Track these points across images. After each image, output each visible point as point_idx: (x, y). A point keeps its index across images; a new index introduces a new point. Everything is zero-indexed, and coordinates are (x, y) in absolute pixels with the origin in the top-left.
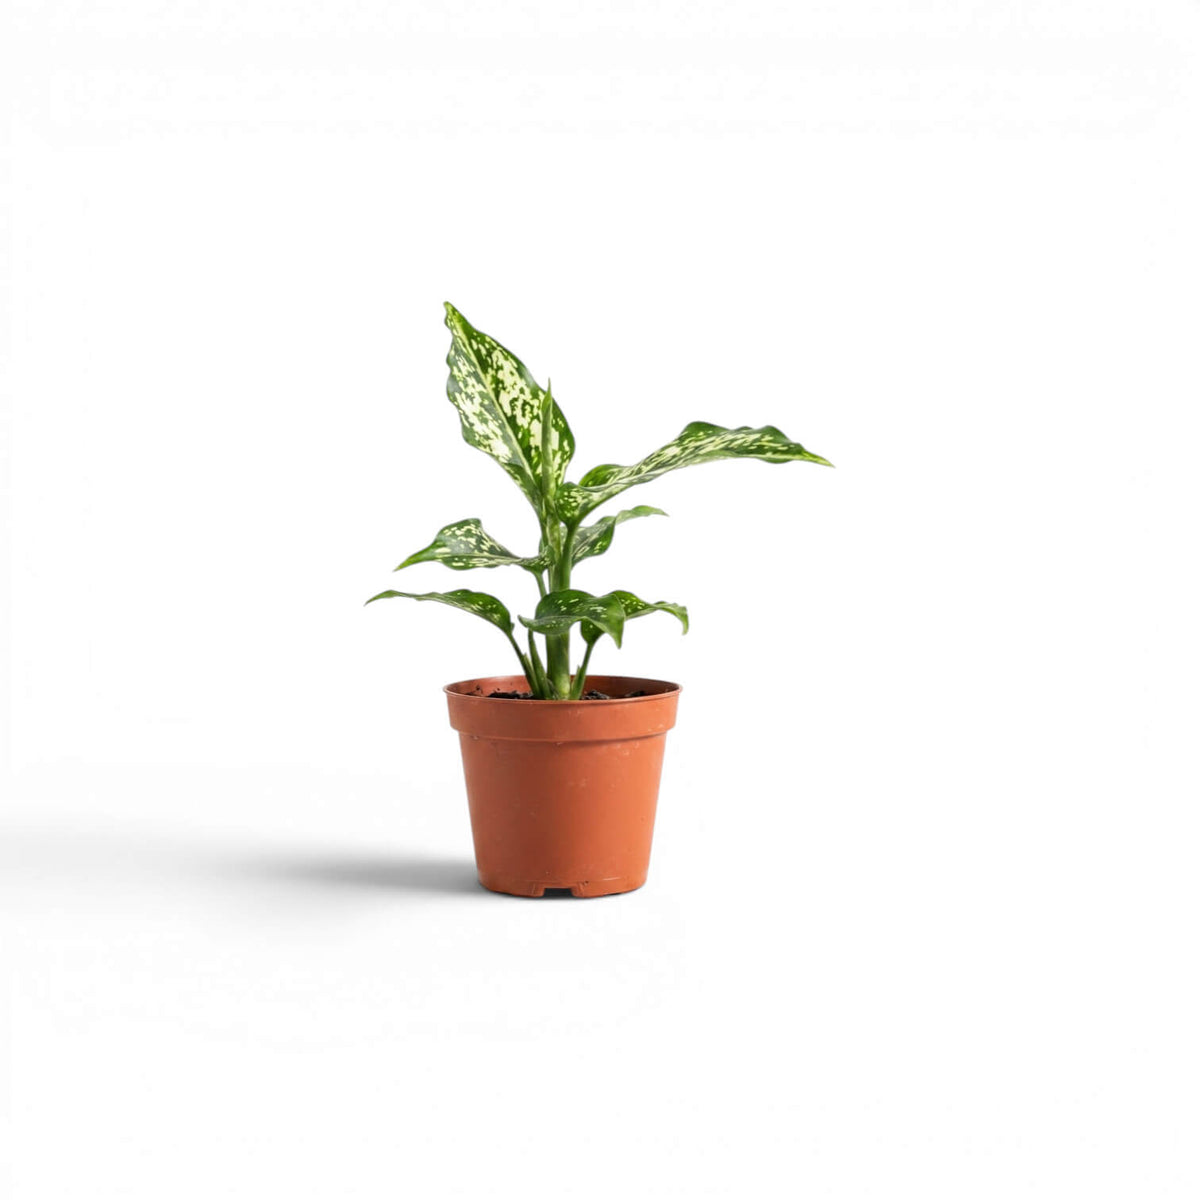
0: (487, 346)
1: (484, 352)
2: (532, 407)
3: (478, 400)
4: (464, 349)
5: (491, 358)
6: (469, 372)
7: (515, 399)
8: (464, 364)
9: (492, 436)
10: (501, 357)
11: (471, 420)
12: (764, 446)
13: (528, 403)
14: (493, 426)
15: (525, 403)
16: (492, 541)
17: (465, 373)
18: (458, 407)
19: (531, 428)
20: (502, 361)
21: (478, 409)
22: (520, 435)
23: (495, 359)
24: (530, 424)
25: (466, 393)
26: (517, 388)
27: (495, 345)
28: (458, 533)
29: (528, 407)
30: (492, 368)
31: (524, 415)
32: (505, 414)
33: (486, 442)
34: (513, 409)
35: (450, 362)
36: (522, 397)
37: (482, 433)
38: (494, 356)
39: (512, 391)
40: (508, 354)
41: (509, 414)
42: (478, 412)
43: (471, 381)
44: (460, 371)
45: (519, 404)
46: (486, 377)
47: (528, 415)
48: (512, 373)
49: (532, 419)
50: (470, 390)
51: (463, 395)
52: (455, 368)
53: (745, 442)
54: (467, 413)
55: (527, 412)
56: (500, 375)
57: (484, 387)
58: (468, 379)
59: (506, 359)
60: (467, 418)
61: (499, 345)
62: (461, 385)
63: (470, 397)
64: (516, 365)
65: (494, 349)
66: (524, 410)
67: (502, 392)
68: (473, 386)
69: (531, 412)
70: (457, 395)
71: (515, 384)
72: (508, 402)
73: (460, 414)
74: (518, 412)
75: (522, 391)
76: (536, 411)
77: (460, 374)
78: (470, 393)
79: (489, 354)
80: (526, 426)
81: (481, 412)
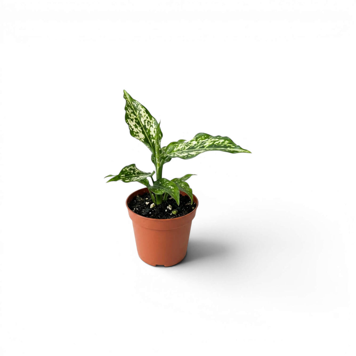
0: (137, 104)
1: (136, 105)
2: (150, 123)
3: (134, 120)
4: (130, 105)
5: (138, 108)
6: (131, 112)
7: (146, 120)
8: (130, 109)
9: (139, 132)
10: (141, 107)
11: (132, 128)
12: (226, 145)
13: (149, 122)
14: (139, 128)
15: (148, 121)
16: (138, 170)
17: (130, 112)
18: (128, 124)
19: (150, 129)
20: (141, 108)
21: (134, 123)
22: (147, 131)
23: (139, 108)
24: (150, 128)
25: (131, 119)
26: (146, 117)
27: (139, 103)
28: (127, 169)
29: (149, 123)
30: (138, 110)
31: (148, 125)
32: (143, 125)
33: (137, 135)
34: (145, 123)
35: (126, 109)
36: (147, 119)
37: (136, 131)
38: (139, 107)
39: (144, 118)
40: (143, 107)
41: (144, 125)
42: (134, 124)
43: (132, 115)
44: (129, 112)
45: (147, 121)
46: (136, 113)
47: (149, 125)
48: (144, 112)
49: (151, 126)
50: (132, 118)
51: (130, 120)
52: (127, 111)
53: (219, 142)
54: (131, 126)
55: (149, 124)
56: (141, 112)
57: (136, 116)
58: (131, 114)
59: (142, 107)
60: (131, 127)
61: (140, 104)
62: (129, 116)
63: (132, 120)
64: (145, 110)
65: (139, 105)
66: (148, 123)
67: (141, 117)
68: (133, 116)
69: (150, 124)
70: (128, 120)
71: (145, 115)
72: (143, 121)
73: (129, 126)
74: (146, 124)
75: (147, 118)
76: (151, 124)
77: (129, 113)
78: (132, 119)
79: (137, 106)
80: (149, 129)
81: (135, 124)
